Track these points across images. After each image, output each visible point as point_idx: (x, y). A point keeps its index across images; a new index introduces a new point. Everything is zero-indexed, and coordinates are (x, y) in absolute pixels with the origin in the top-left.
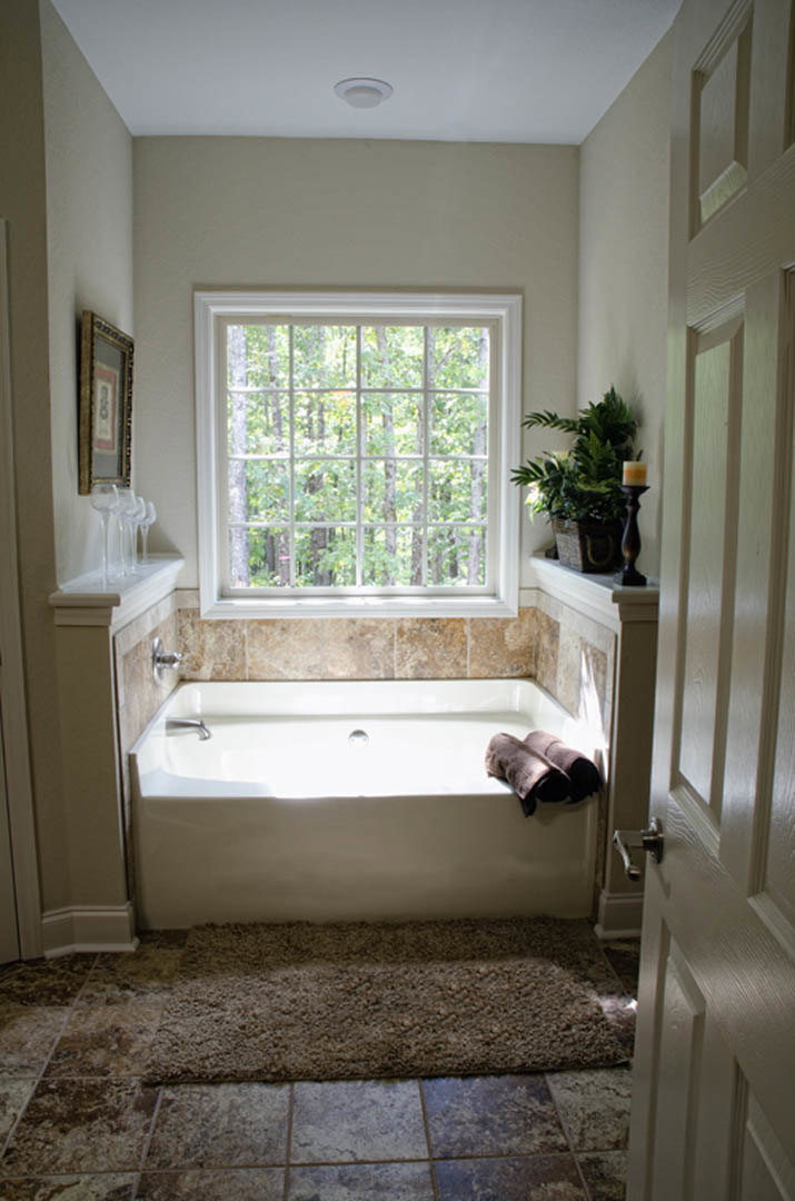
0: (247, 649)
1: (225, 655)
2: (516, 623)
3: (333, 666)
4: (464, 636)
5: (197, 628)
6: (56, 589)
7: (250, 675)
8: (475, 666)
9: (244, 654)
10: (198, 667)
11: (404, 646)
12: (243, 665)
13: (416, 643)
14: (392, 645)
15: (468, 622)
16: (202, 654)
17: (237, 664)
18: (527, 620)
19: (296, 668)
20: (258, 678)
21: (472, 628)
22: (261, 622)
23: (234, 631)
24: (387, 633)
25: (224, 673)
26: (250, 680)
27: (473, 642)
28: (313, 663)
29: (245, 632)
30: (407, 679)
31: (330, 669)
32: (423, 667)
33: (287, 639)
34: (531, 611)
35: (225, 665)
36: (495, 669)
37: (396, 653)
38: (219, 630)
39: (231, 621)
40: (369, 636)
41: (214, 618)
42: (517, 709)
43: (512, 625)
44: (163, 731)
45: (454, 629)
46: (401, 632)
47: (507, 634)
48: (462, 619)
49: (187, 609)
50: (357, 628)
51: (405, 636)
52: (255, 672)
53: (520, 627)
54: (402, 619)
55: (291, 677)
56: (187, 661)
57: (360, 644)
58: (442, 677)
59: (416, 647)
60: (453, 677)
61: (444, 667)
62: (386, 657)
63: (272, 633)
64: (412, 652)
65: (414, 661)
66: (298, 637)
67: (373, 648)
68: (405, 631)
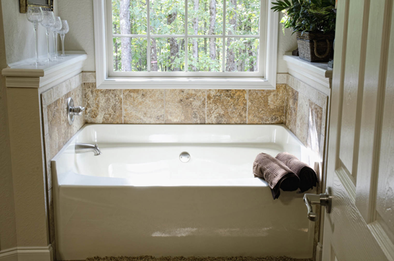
0: (123, 106)
1: (110, 109)
2: (274, 93)
3: (171, 116)
4: (245, 100)
5: (95, 94)
7: (125, 121)
8: (251, 117)
9: (121, 109)
10: (95, 115)
11: (211, 105)
12: (121, 115)
13: (218, 104)
14: (204, 104)
15: (247, 92)
16: (98, 109)
17: (117, 114)
18: (281, 91)
19: (150, 117)
20: (129, 122)
21: (250, 95)
22: (130, 91)
23: (115, 96)
24: (201, 97)
25: (110, 119)
26: (125, 124)
27: (250, 103)
28: (160, 115)
29: (122, 96)
30: (212, 124)
31: (170, 118)
32: (221, 117)
33: (145, 100)
34: (284, 86)
35: (110, 115)
36: (262, 119)
37: (206, 109)
38: (107, 95)
39: (114, 90)
40: (191, 99)
41: (104, 88)
42: (275, 142)
43: (272, 94)
44: (74, 150)
45: (239, 96)
46: (209, 97)
47: (269, 99)
48: (244, 90)
49: (88, 83)
50: (184, 94)
51: (212, 100)
52: (127, 119)
53: (277, 95)
54: (210, 90)
55: (147, 122)
56: (89, 112)
57: (186, 104)
58: (232, 123)
59: (218, 106)
60: (238, 123)
61: (233, 117)
62: (201, 111)
63: (137, 97)
64: (215, 109)
65: (216, 114)
66: (151, 99)
67: (193, 106)
68: (212, 97)
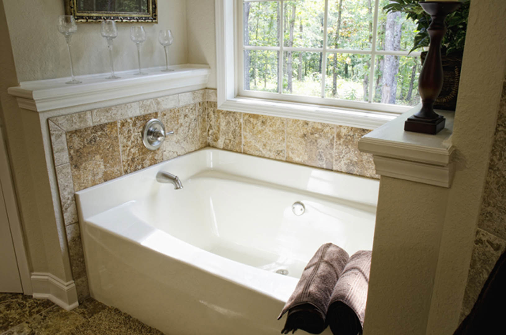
0: (243, 133)
1: (230, 134)
3: (293, 153)
5: (216, 115)
6: (17, 84)
7: (244, 150)
9: (241, 136)
10: (216, 139)
11: (340, 147)
12: (240, 143)
13: (350, 147)
14: (333, 145)
16: (219, 132)
17: (237, 141)
19: (270, 150)
20: (248, 152)
22: (251, 116)
23: (235, 119)
24: (329, 135)
25: (230, 145)
26: (245, 153)
28: (280, 149)
29: (241, 121)
30: (341, 172)
31: (291, 155)
32: (353, 165)
33: (265, 129)
35: (230, 140)
37: (334, 151)
38: (227, 117)
39: (234, 113)
40: (317, 135)
41: (225, 109)
46: (339, 136)
49: (211, 102)
50: (309, 128)
51: (342, 140)
52: (246, 148)
54: (341, 126)
55: (266, 156)
56: (211, 135)
57: (310, 140)
58: (368, 176)
59: (349, 149)
60: (376, 177)
61: (369, 168)
62: (328, 153)
63: (256, 124)
64: (346, 153)
65: (348, 159)
66: (271, 129)
67: (319, 145)
68: (342, 136)
